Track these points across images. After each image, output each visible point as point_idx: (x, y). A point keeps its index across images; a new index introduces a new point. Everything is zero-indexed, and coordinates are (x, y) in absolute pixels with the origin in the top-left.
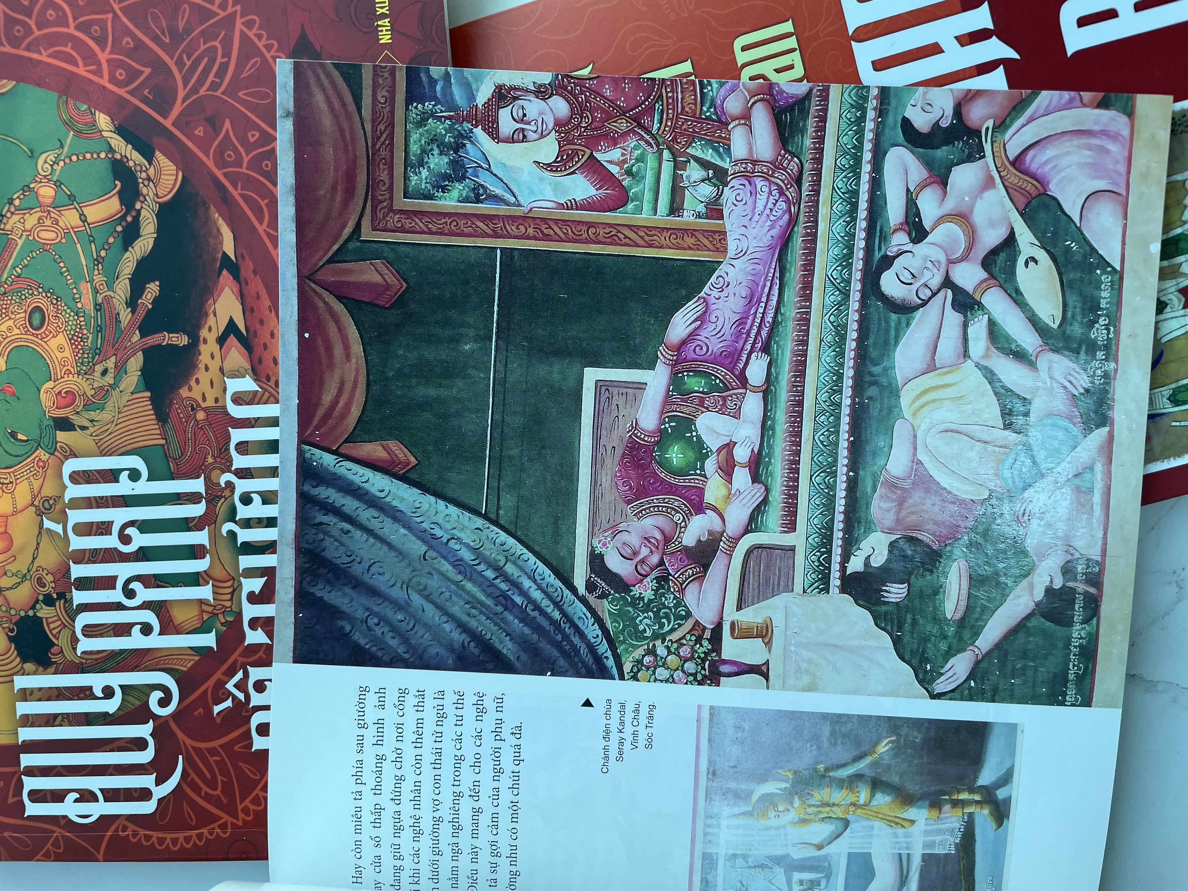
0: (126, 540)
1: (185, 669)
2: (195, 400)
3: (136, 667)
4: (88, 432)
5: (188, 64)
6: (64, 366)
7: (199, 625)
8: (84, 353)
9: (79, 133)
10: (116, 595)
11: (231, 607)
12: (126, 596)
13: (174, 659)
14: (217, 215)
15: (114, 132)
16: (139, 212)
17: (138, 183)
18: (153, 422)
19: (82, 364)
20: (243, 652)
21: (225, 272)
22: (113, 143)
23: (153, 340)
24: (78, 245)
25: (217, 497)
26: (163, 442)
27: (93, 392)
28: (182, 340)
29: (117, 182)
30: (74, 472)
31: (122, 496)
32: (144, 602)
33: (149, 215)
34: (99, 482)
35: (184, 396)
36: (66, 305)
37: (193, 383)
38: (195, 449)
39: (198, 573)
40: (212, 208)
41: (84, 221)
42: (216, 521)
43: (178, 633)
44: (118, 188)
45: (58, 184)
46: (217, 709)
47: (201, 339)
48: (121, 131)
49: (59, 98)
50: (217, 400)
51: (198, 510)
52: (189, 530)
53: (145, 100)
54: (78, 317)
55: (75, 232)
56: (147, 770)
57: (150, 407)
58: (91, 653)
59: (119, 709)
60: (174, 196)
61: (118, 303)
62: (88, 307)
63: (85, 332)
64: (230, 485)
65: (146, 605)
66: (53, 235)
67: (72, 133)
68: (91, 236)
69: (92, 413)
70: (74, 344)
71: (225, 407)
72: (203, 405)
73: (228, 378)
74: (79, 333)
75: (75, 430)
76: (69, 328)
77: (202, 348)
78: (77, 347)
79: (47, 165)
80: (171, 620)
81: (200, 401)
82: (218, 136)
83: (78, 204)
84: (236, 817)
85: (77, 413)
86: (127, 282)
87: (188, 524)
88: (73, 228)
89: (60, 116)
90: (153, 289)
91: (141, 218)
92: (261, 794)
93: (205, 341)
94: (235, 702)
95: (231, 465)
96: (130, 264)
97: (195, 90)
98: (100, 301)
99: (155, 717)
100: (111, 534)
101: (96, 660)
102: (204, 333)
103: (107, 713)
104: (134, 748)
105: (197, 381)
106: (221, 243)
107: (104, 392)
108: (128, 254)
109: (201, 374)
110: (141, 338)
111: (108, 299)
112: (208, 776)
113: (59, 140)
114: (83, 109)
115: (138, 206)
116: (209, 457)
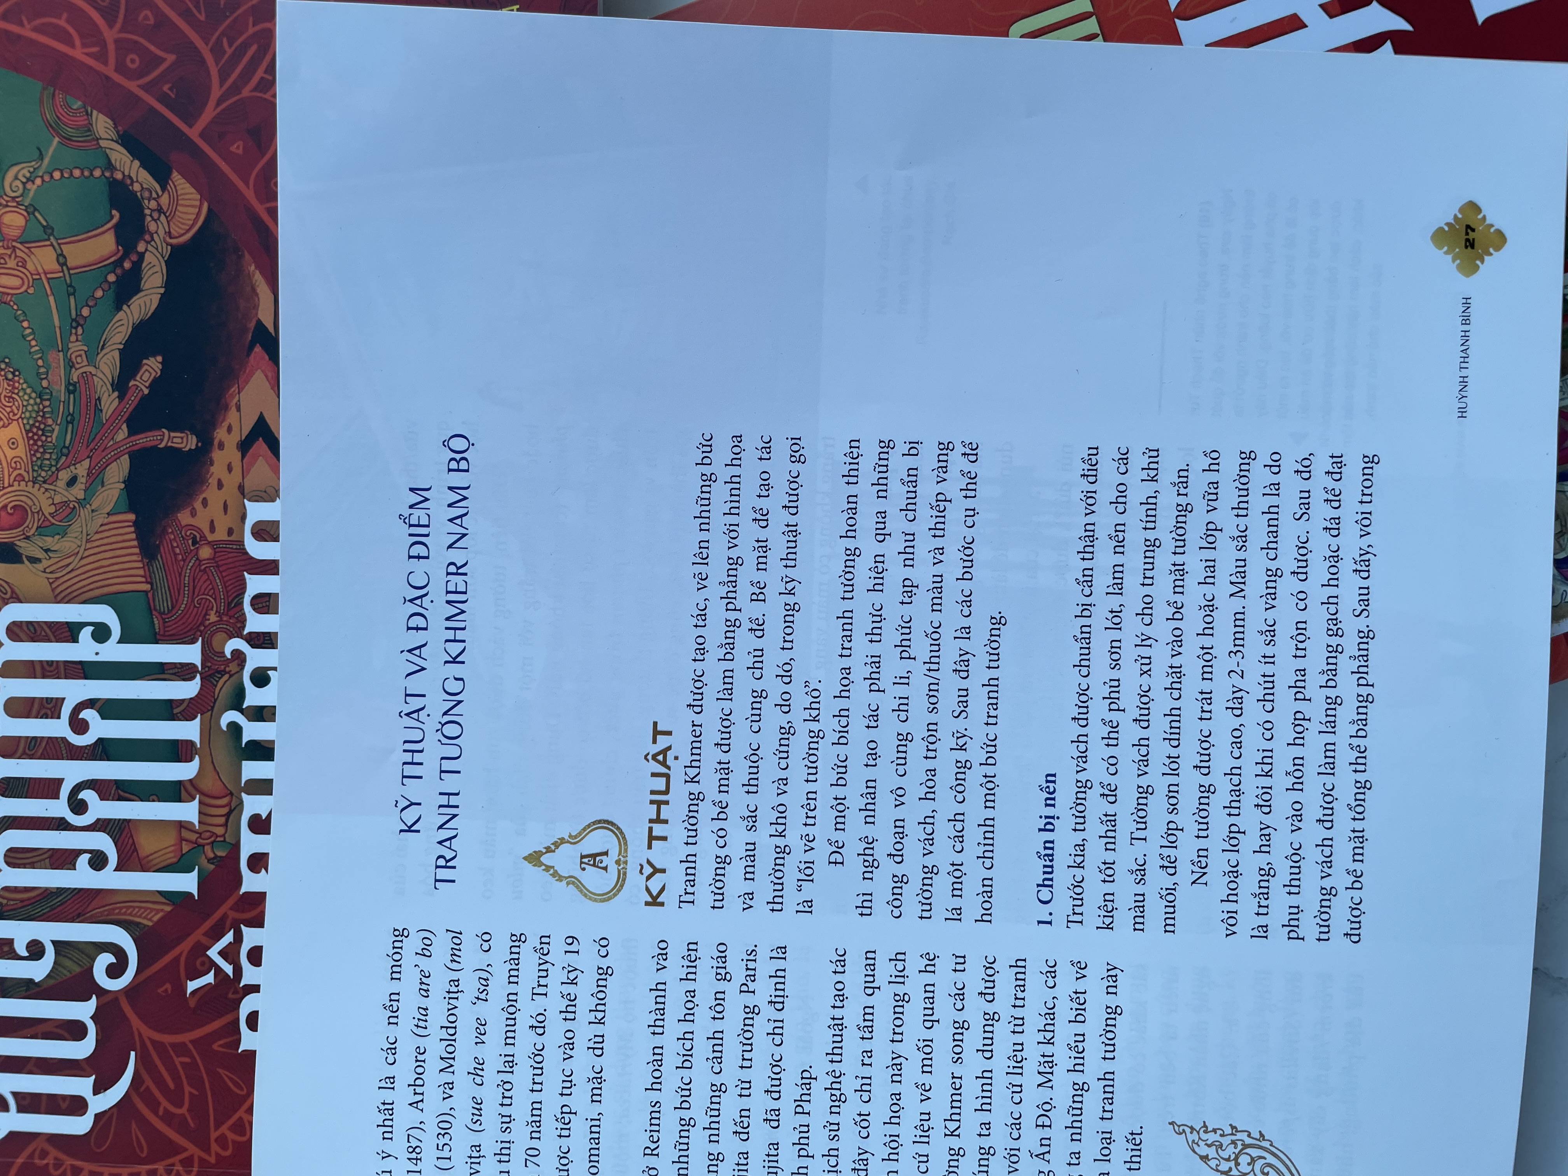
0: (79, 726)
1: (150, 924)
2: (199, 530)
3: (79, 915)
4: (40, 566)
5: (229, 51)
6: (15, 469)
7: (175, 860)
8: (44, 452)
9: (66, 140)
10: (58, 808)
11: (223, 836)
12: (72, 811)
13: (134, 907)
14: (253, 268)
15: (116, 142)
16: (142, 256)
17: (145, 216)
18: (135, 558)
19: (41, 467)
20: (236, 903)
21: (258, 349)
22: (114, 157)
23: (145, 439)
24: (51, 299)
25: (219, 672)
26: (147, 587)
27: (52, 509)
28: (188, 442)
29: (114, 212)
30: (14, 623)
31: (81, 663)
32: (98, 820)
33: (155, 261)
34: (49, 641)
35: (183, 524)
36: (25, 382)
37: (198, 505)
38: (193, 601)
39: (180, 783)
40: (247, 257)
41: (63, 264)
42: (213, 708)
43: (144, 870)
44: (114, 221)
45: (31, 210)
46: (192, 986)
47: (216, 442)
48: (126, 140)
49: (44, 89)
50: (230, 532)
51: (188, 689)
52: (173, 718)
53: (163, 99)
54: (42, 400)
55: (48, 279)
56: (83, 1070)
57: (134, 536)
58: (16, 890)
59: (48, 976)
60: (193, 238)
61: (101, 383)
62: (56, 387)
63: (50, 422)
64: (238, 656)
65: (100, 825)
66: (16, 282)
67: (57, 139)
68: (71, 286)
69: (49, 539)
70: (32, 438)
71: (241, 543)
72: (210, 537)
73: (249, 500)
74: (40, 422)
75: (23, 562)
76: (28, 414)
77: (216, 455)
78: (35, 444)
79: (18, 183)
80: (136, 850)
81: (207, 532)
82: (263, 155)
83: (57, 239)
84: (208, 1150)
85: (27, 538)
86: (117, 354)
87: (172, 708)
88: (45, 273)
89: (42, 115)
90: (152, 366)
91: (144, 265)
92: (245, 1117)
93: (221, 446)
94: (220, 977)
95: (244, 627)
96: (123, 329)
97: (235, 89)
98: (75, 380)
99: (101, 992)
100: (59, 717)
101: (22, 901)
102: (220, 434)
103: (31, 981)
104: (66, 1034)
105: (205, 503)
106: (256, 307)
107: (70, 510)
108: (121, 315)
109: (211, 493)
110: (130, 435)
111: (87, 377)
112: (172, 1085)
113: (39, 149)
114: (75, 107)
115: (141, 247)
116: (213, 613)
